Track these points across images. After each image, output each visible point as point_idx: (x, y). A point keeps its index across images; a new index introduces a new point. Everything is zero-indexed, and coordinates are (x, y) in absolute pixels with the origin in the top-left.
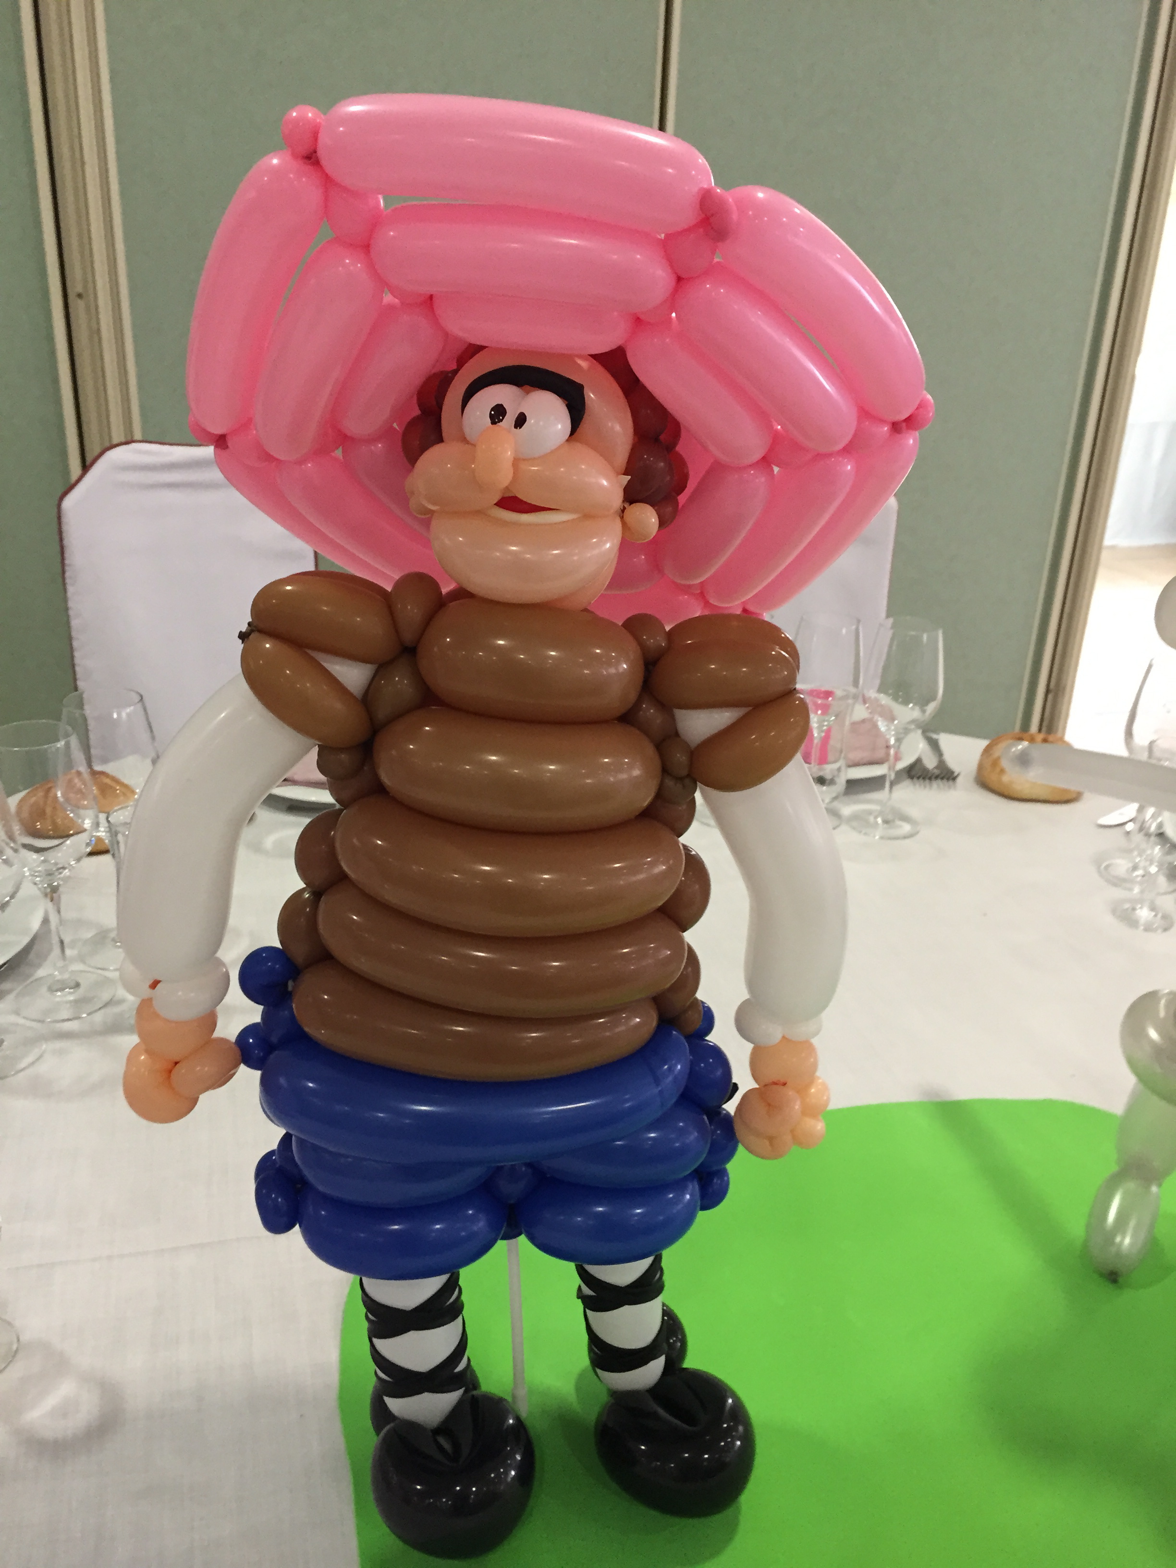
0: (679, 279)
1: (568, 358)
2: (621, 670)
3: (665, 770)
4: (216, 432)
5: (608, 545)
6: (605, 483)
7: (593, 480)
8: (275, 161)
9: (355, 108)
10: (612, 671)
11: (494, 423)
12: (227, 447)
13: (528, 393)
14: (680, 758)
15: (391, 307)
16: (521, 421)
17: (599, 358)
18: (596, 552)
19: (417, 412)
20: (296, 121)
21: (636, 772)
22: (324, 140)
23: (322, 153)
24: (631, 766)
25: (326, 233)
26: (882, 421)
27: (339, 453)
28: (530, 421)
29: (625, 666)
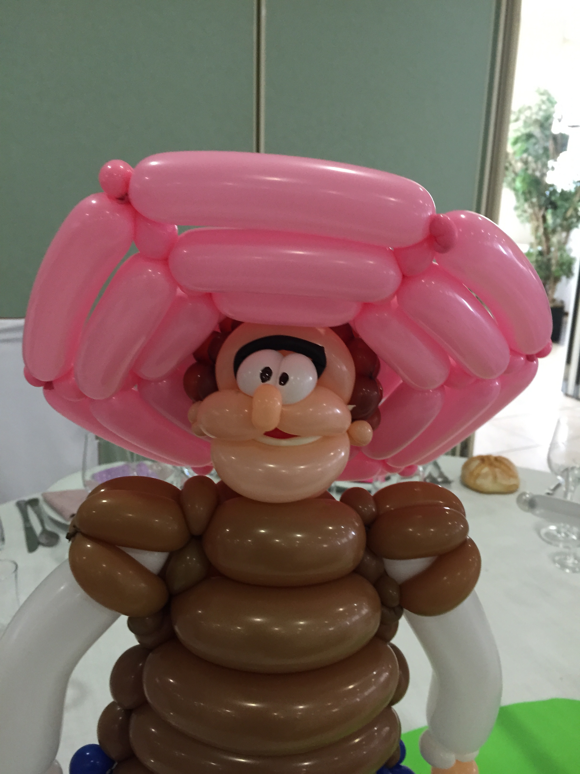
0: (404, 277)
1: (312, 329)
2: (351, 537)
3: (384, 604)
4: (45, 381)
5: (343, 454)
6: (338, 411)
7: (330, 412)
8: (94, 202)
9: (154, 163)
10: (345, 540)
11: (263, 380)
12: (53, 388)
13: (284, 355)
14: (393, 593)
15: (181, 298)
16: (284, 379)
17: (336, 330)
18: (335, 461)
19: (193, 361)
20: (110, 173)
21: (365, 611)
22: (134, 186)
23: (132, 196)
24: (360, 608)
25: (134, 250)
26: (521, 355)
27: (135, 389)
28: (291, 378)
29: (353, 533)
